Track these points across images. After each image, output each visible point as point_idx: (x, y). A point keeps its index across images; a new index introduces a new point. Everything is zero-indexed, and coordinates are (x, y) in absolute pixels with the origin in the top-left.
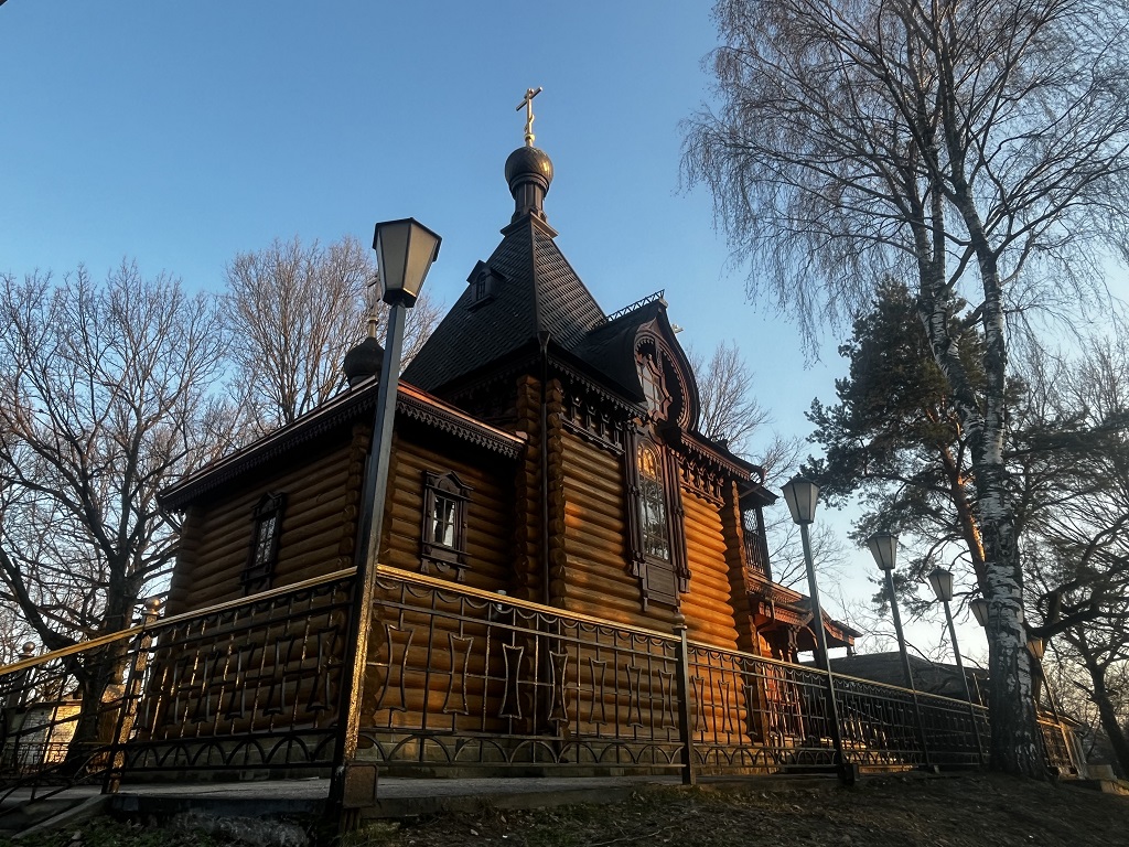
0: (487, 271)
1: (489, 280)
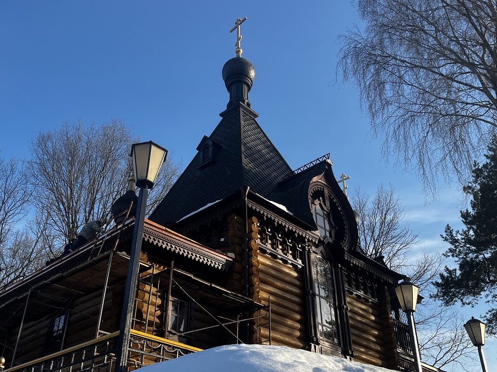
0: (210, 143)
1: (211, 149)
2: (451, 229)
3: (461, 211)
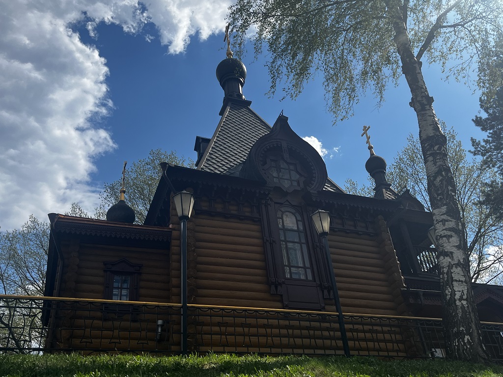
2: (477, 141)
3: (473, 120)
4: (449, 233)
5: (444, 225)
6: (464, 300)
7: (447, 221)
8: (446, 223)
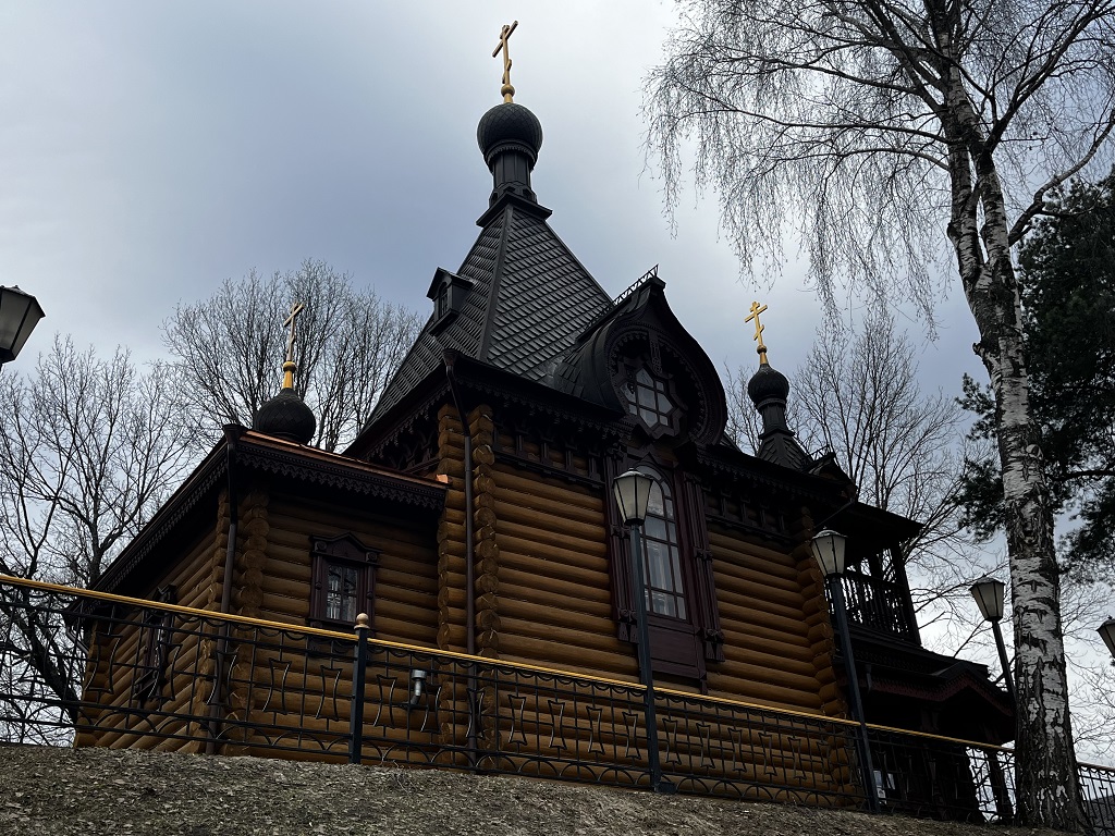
0: (448, 280)
1: (450, 291)
4: (1042, 607)
5: (1035, 591)
6: (1059, 725)
7: (1040, 584)
8: (1039, 588)
